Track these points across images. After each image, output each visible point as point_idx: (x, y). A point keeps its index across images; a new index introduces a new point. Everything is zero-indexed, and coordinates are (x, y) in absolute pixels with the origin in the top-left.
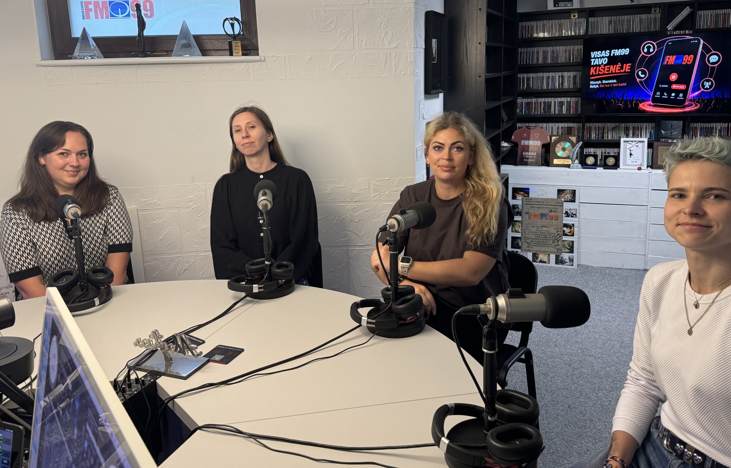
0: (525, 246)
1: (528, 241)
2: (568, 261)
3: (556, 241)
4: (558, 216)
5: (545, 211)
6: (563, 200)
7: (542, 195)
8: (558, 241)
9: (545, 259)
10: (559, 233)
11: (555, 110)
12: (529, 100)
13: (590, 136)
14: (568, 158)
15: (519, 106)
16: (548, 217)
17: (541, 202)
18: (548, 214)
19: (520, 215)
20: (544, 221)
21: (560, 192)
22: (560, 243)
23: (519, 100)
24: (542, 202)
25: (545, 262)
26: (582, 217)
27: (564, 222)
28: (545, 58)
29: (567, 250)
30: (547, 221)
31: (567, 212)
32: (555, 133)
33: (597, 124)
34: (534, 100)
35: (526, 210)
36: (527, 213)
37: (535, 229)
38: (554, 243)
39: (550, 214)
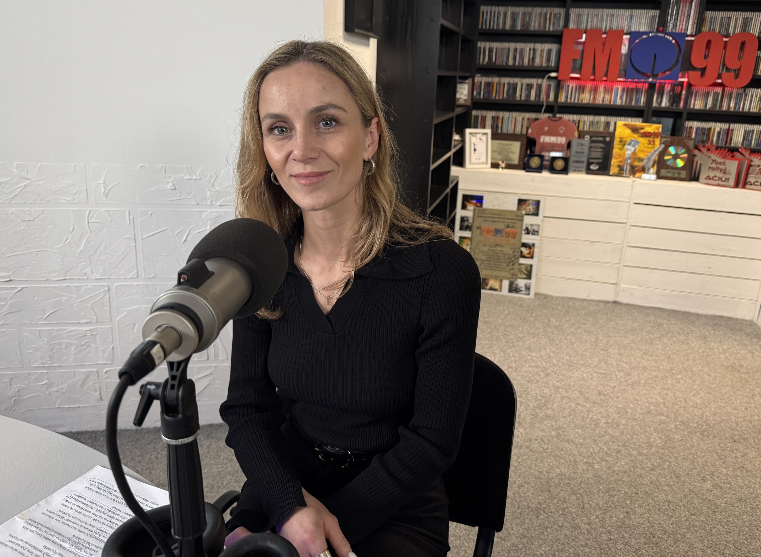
2: (523, 288)
3: (511, 264)
4: (515, 234)
5: (501, 226)
6: (524, 212)
7: (499, 205)
8: (513, 264)
9: (497, 286)
10: (516, 254)
11: (521, 96)
12: (490, 79)
15: (476, 86)
16: (504, 234)
17: (497, 214)
18: (504, 230)
19: (470, 230)
20: (499, 239)
21: (521, 202)
22: (515, 266)
23: (477, 78)
25: (495, 290)
26: (545, 234)
27: (523, 241)
29: (524, 276)
30: (502, 239)
31: (527, 229)
34: (495, 80)
35: (476, 224)
36: (478, 228)
37: (487, 248)
38: (508, 265)
39: (506, 230)
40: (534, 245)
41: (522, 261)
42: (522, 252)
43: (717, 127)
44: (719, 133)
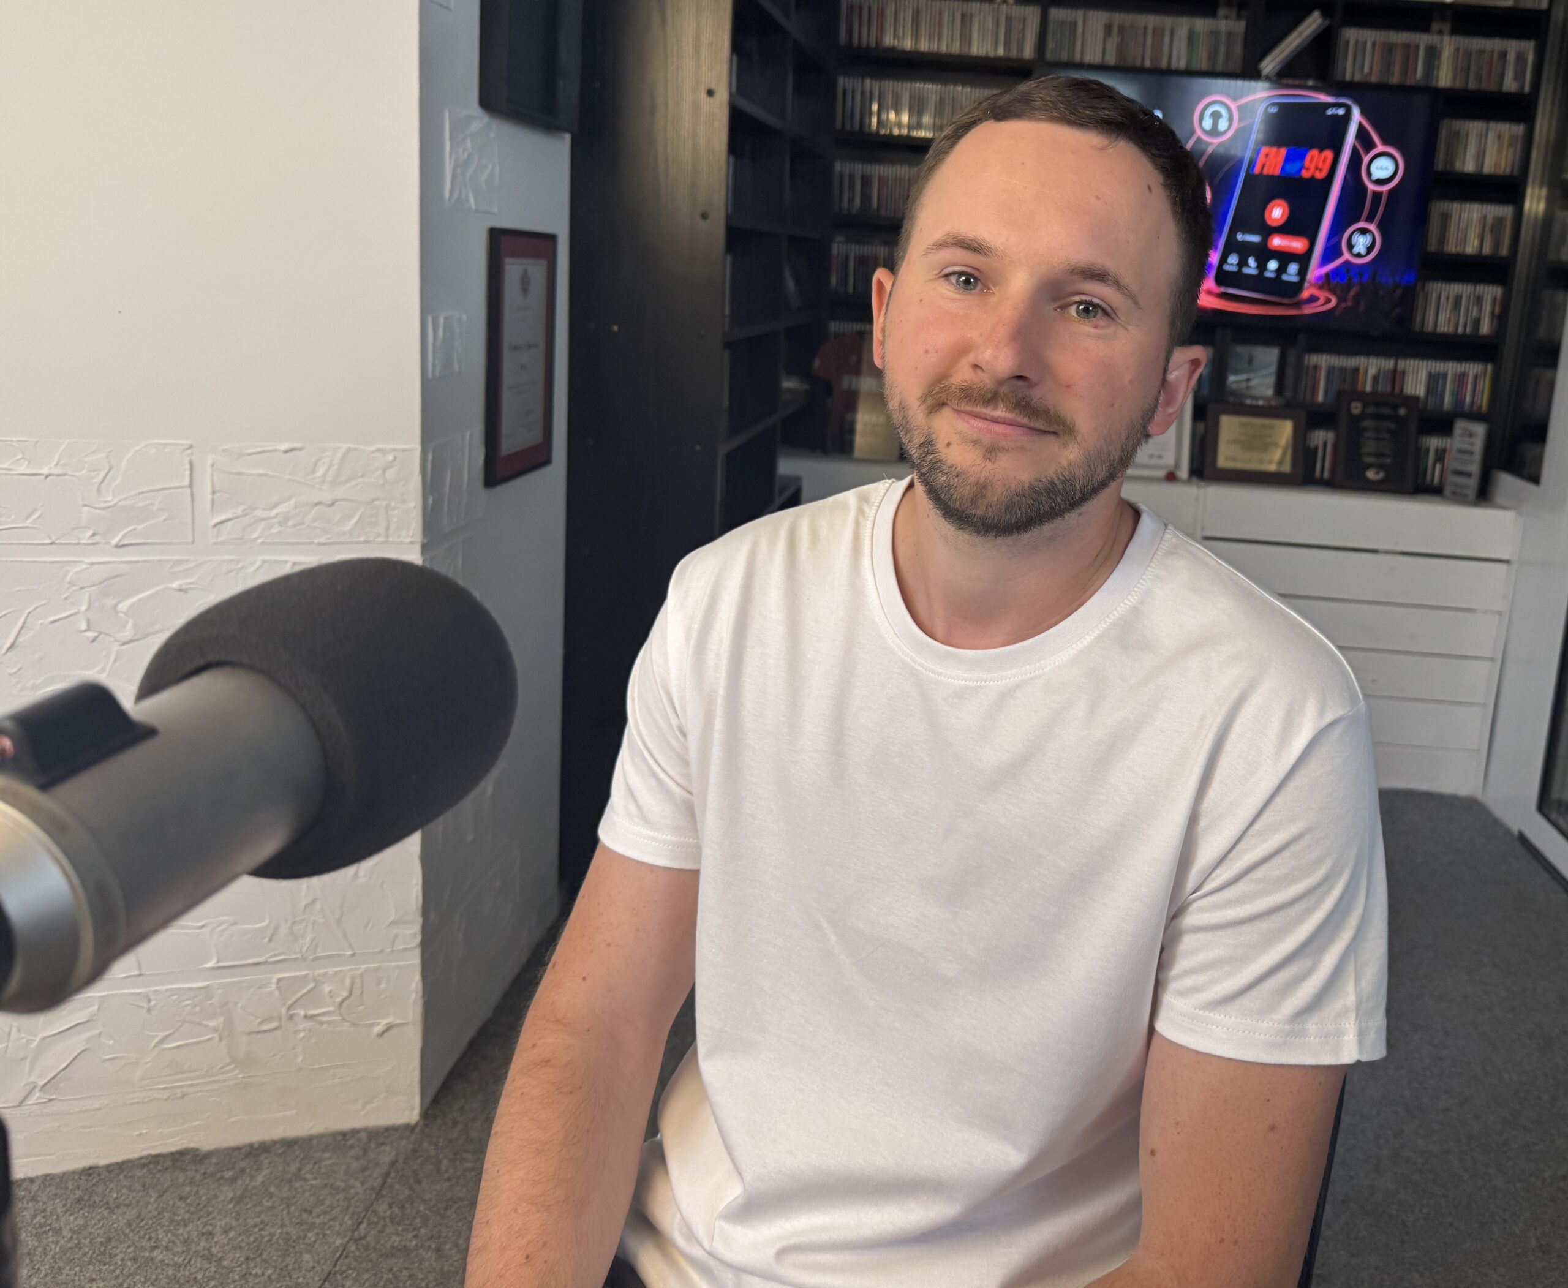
43: (1372, 366)
44: (1376, 379)
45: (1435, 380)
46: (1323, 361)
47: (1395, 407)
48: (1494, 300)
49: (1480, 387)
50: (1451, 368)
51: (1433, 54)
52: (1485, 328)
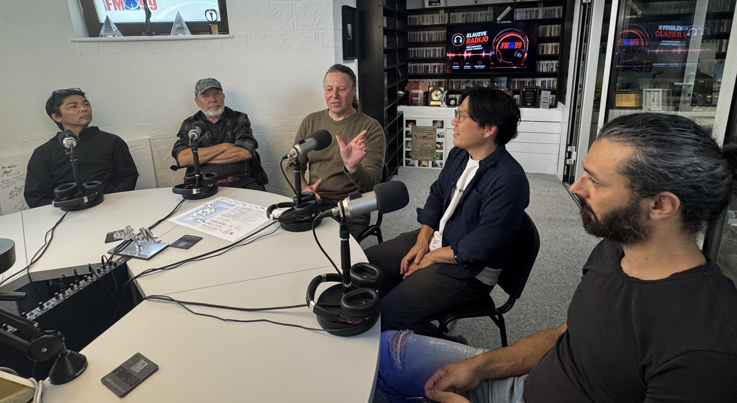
0: (414, 156)
1: (415, 153)
2: (439, 165)
3: (433, 153)
4: (433, 138)
5: (425, 134)
6: (436, 127)
7: (424, 124)
9: (426, 164)
10: (434, 147)
11: (431, 71)
12: (415, 65)
13: (452, 87)
14: (439, 101)
15: (409, 68)
16: (427, 138)
19: (411, 137)
20: (425, 141)
21: (434, 122)
22: (435, 154)
23: (409, 65)
24: (424, 129)
25: (426, 166)
26: (447, 138)
27: (437, 141)
28: (424, 37)
29: (439, 158)
30: (427, 140)
31: (438, 135)
32: (431, 85)
33: (456, 80)
34: (418, 64)
35: (414, 134)
36: (414, 136)
37: (420, 145)
38: (431, 154)
39: (428, 136)
40: (442, 142)
41: (437, 151)
42: (437, 147)
43: (528, 80)
44: (529, 83)
45: (543, 83)
46: (516, 80)
47: (533, 89)
48: (556, 64)
49: (554, 82)
50: (547, 79)
51: (537, 12)
52: (554, 70)
